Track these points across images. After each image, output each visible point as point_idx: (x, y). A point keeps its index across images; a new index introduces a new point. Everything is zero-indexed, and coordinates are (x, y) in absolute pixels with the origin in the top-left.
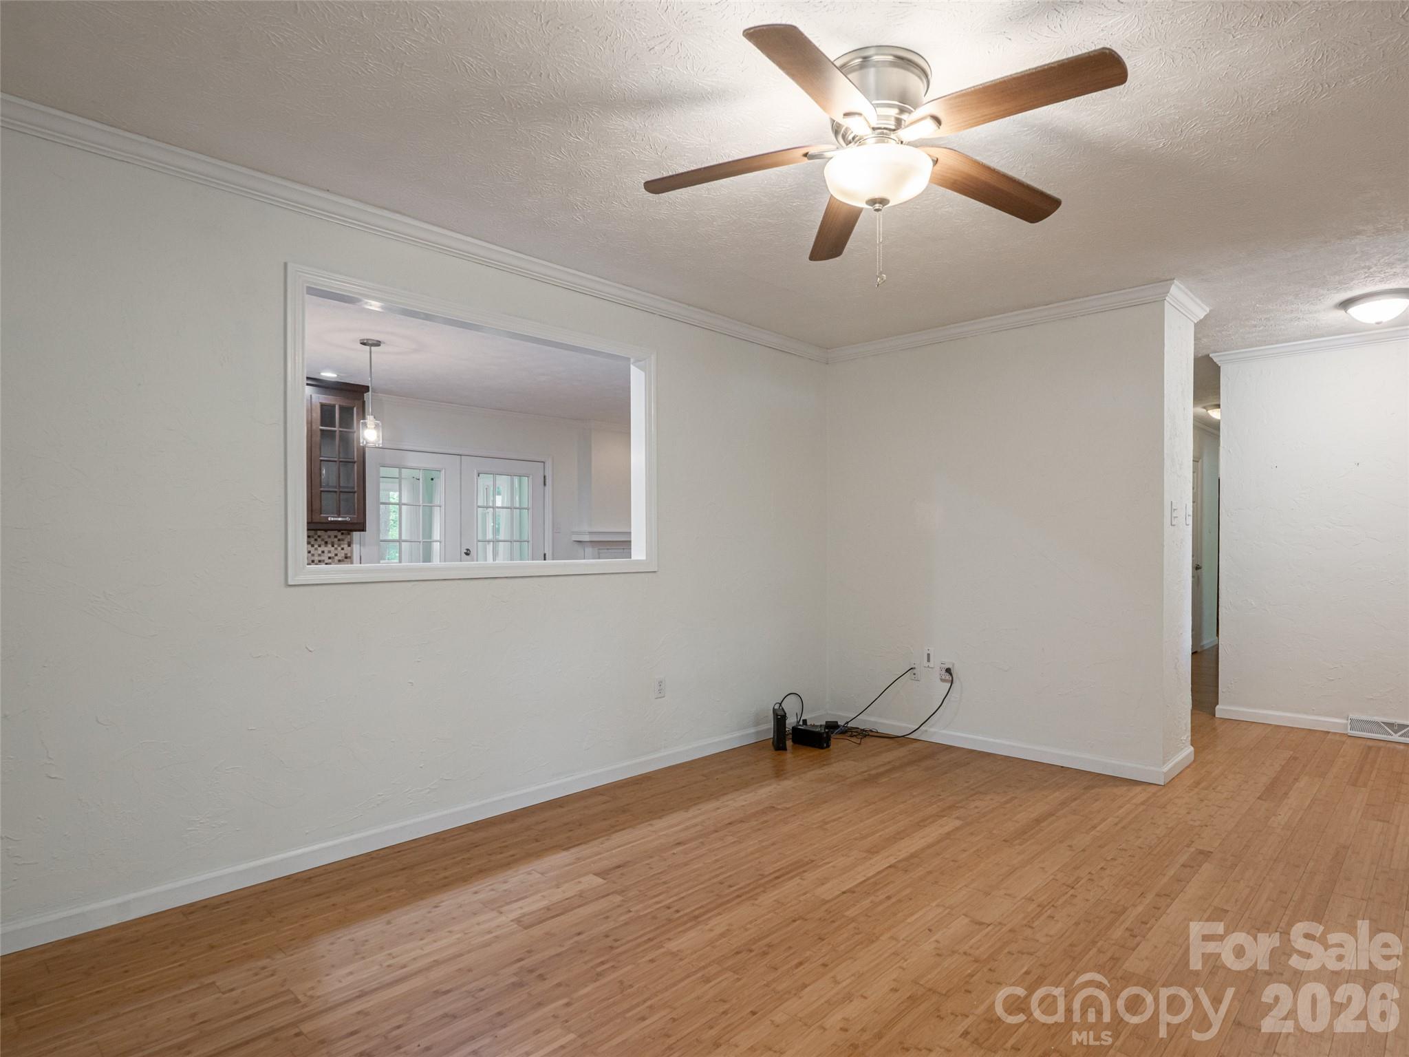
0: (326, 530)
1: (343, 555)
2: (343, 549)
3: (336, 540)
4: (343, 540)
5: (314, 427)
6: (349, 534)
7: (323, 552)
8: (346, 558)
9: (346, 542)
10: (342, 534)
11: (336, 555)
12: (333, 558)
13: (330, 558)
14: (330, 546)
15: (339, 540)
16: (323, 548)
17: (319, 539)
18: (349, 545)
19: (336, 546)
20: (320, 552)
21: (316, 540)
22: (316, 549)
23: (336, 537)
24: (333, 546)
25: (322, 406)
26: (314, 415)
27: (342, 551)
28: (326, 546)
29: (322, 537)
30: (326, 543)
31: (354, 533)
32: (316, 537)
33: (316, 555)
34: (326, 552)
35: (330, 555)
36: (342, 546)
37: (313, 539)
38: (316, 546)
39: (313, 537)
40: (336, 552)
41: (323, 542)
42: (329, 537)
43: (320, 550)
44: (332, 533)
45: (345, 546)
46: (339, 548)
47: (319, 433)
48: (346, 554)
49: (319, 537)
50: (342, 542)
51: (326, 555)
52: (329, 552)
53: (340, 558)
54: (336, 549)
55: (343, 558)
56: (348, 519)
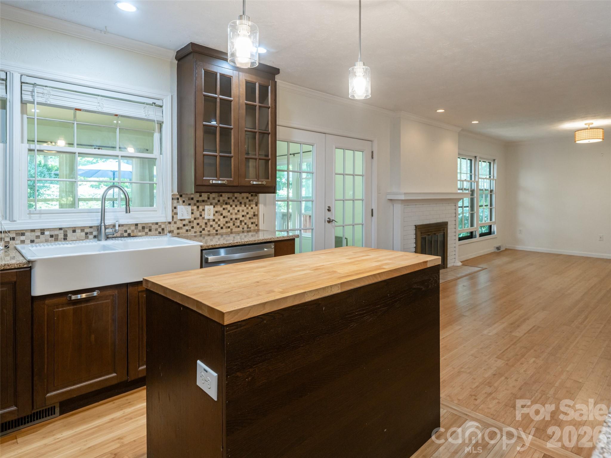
0: (241, 193)
1: (252, 213)
2: (252, 208)
3: (248, 200)
4: (252, 201)
5: (241, 101)
6: (256, 196)
7: (238, 211)
8: (254, 215)
9: (254, 203)
10: (252, 195)
11: (248, 213)
12: (246, 216)
13: (243, 216)
14: (243, 206)
15: (250, 201)
16: (238, 208)
17: (236, 200)
18: (256, 205)
19: (247, 206)
20: (236, 211)
21: (233, 201)
22: (234, 209)
23: (247, 198)
24: (245, 206)
25: (247, 82)
26: (241, 90)
27: (252, 210)
28: (241, 206)
29: (238, 199)
30: (241, 203)
31: (260, 195)
32: (234, 198)
33: (234, 214)
34: (241, 211)
35: (243, 214)
36: (252, 206)
37: (232, 200)
38: (234, 206)
39: (231, 198)
40: (247, 211)
41: (239, 203)
42: (243, 198)
43: (236, 209)
44: (245, 195)
45: (254, 206)
46: (250, 208)
47: (244, 107)
48: (254, 213)
49: (236, 198)
50: (252, 202)
51: (241, 213)
52: (243, 211)
53: (250, 216)
54: (248, 208)
55: (253, 216)
56: (264, 183)
